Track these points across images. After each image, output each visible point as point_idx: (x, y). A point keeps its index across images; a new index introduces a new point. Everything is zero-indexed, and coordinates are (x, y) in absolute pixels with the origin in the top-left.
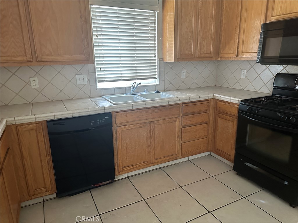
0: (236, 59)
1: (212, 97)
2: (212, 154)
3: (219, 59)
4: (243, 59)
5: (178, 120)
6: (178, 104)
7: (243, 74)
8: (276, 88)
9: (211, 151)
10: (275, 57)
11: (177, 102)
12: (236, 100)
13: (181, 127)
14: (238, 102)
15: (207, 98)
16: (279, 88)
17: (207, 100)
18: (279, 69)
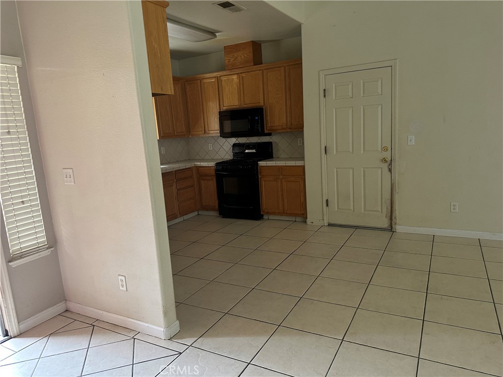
0: (204, 136)
1: (194, 165)
2: (200, 212)
3: (190, 136)
4: (209, 135)
5: (174, 184)
6: (172, 172)
7: (210, 147)
8: (235, 154)
9: (198, 211)
10: (228, 133)
11: (172, 170)
12: (212, 164)
13: (177, 190)
14: (213, 165)
15: (190, 166)
16: (236, 153)
17: (190, 168)
18: (233, 140)
